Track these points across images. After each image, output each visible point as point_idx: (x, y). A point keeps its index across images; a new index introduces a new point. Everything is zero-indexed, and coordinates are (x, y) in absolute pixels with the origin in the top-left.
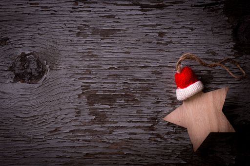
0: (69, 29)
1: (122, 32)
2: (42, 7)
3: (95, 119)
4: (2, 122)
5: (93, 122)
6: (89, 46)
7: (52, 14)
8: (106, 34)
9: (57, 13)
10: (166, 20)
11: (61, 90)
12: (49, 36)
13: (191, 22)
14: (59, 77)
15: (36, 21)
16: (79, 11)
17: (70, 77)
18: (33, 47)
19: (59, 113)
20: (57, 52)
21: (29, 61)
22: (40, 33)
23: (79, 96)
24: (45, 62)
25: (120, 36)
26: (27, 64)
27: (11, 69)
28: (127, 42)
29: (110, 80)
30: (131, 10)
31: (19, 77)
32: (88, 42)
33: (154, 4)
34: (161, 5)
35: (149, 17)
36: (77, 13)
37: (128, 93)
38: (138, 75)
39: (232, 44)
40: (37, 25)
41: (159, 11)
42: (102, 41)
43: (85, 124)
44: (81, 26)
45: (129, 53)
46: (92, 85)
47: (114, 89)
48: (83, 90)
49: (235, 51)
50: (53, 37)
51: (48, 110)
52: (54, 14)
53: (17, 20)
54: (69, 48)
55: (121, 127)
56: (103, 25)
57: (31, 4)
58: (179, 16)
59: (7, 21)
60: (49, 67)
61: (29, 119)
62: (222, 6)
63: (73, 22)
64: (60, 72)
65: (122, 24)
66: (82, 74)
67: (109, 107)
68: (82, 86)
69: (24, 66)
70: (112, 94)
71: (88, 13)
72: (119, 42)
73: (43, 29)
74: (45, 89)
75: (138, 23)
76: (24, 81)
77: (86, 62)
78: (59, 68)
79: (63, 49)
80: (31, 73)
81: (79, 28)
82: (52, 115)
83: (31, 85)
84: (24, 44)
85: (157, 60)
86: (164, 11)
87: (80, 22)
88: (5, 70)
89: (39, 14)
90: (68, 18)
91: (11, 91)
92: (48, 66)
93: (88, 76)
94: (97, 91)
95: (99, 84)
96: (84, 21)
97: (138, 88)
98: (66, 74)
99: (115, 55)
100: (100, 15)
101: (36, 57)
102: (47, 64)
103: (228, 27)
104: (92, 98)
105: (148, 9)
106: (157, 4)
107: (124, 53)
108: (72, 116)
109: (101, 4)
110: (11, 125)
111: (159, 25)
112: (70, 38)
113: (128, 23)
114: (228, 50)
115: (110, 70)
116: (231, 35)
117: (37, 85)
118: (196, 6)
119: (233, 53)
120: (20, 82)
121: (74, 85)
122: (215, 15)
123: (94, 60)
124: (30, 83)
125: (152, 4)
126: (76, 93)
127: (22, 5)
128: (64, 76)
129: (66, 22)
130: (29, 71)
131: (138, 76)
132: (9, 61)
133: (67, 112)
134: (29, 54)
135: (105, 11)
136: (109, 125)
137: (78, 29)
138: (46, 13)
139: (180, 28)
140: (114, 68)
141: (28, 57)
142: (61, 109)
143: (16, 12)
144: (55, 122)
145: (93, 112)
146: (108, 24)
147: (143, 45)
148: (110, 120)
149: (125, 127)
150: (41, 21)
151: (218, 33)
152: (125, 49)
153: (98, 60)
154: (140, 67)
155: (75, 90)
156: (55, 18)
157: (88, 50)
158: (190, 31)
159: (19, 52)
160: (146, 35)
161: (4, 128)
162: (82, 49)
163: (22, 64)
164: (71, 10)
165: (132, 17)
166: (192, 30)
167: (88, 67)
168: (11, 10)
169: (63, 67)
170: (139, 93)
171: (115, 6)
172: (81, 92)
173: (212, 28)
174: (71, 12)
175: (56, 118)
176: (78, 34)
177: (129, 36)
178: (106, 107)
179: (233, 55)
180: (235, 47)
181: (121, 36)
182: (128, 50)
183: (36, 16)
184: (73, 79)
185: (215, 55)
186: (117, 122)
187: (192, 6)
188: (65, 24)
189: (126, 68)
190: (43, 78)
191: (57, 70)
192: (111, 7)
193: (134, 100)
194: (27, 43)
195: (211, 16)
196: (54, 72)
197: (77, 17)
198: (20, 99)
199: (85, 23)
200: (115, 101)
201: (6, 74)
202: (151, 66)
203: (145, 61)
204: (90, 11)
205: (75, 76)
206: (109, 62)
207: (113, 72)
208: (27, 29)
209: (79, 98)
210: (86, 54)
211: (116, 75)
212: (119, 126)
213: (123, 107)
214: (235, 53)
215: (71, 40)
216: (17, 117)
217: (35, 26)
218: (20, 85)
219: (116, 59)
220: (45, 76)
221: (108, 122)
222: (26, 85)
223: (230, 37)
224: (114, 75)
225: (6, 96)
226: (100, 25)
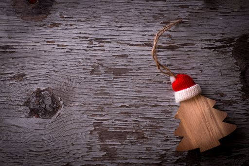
0: (83, 67)
1: (134, 71)
2: (58, 45)
3: (105, 155)
4: (16, 156)
5: (104, 158)
6: (102, 84)
7: (67, 52)
8: (119, 73)
9: (73, 51)
10: (177, 61)
11: (74, 126)
12: (63, 73)
13: (201, 63)
14: (72, 113)
15: (52, 58)
16: (93, 50)
17: (83, 113)
18: (48, 83)
19: (71, 148)
20: (71, 89)
21: (44, 97)
22: (56, 70)
23: (91, 132)
24: (60, 98)
25: (132, 76)
26: (42, 100)
27: (27, 104)
28: (139, 81)
29: (121, 117)
30: (143, 50)
31: (34, 112)
32: (101, 80)
33: (166, 45)
34: (173, 46)
35: (160, 58)
36: (91, 52)
37: (138, 131)
39: (239, 86)
40: (53, 62)
41: (170, 52)
42: (114, 80)
43: (96, 159)
44: (95, 64)
45: (140, 92)
46: (103, 122)
47: (125, 127)
48: (95, 126)
49: (243, 93)
50: (68, 74)
51: (61, 145)
52: (69, 52)
53: (34, 57)
54: (83, 86)
55: (131, 163)
56: (116, 64)
57: (48, 42)
58: (189, 57)
59: (24, 57)
60: (63, 103)
61: (42, 153)
62: (231, 48)
63: (87, 61)
64: (74, 109)
65: (134, 64)
66: (95, 111)
67: (120, 144)
68: (94, 123)
69: (39, 101)
70: (123, 131)
71: (102, 52)
72: (131, 81)
73: (59, 66)
74: (59, 124)
75: (149, 63)
76: (38, 116)
77: (99, 100)
78: (72, 105)
79: (77, 86)
80: (45, 109)
81: (92, 66)
82: (65, 150)
83: (45, 120)
84: (39, 80)
85: (167, 99)
86: (175, 52)
87: (94, 61)
88: (20, 105)
89: (55, 52)
90: (83, 57)
91: (25, 126)
92: (62, 102)
93: (100, 113)
94: (109, 127)
95: (111, 121)
96: (98, 60)
97: (148, 126)
98: (79, 111)
99: (127, 94)
100: (113, 54)
101: (50, 93)
102: (61, 100)
103: (236, 69)
104: (104, 134)
105: (160, 49)
106: (169, 45)
107: (135, 91)
108: (84, 151)
109: (115, 43)
110: (25, 158)
111: (170, 65)
112: (84, 76)
113: (141, 63)
114: (236, 92)
115: (122, 108)
116: (239, 77)
117: (51, 121)
118: (205, 48)
119: (241, 95)
120: (34, 117)
121: (86, 122)
122: (224, 58)
123: (107, 98)
124: (44, 118)
125: (163, 45)
126: (88, 129)
127: (39, 42)
128: (78, 112)
129: (81, 60)
130: (43, 106)
131: (148, 114)
132: (24, 96)
133: (79, 147)
134: (44, 91)
135: (119, 50)
136: (119, 161)
137: (92, 67)
138: (62, 50)
139: (191, 69)
140: (125, 106)
141: (43, 93)
142: (73, 145)
143: (33, 49)
144: (67, 157)
145: (104, 148)
146: (121, 63)
147: (154, 85)
148: (120, 156)
149: (134, 163)
150: (57, 59)
151: (227, 75)
152: (137, 88)
153: (110, 98)
154: (151, 105)
155: (87, 126)
156: (70, 56)
157: (101, 88)
158: (200, 72)
159: (35, 88)
160: (157, 75)
161: (18, 161)
162: (96, 87)
163: (37, 99)
164: (86, 48)
165: (144, 57)
166: (202, 71)
167: (101, 104)
168: (28, 47)
169: (77, 103)
170: (148, 131)
171: (129, 46)
172: (93, 129)
173: (221, 70)
174: (86, 50)
175: (68, 153)
176: (92, 72)
177: (141, 75)
178: (117, 144)
179: (241, 97)
180: (243, 89)
181: (133, 75)
182: (139, 89)
183: (52, 54)
184: (86, 116)
185: (223, 96)
186: (126, 159)
187: (202, 48)
188: (80, 63)
189: (137, 107)
190: (57, 114)
191: (71, 106)
192: (124, 47)
193: (143, 138)
194: (42, 80)
195: (220, 59)
196: (67, 109)
197: (91, 56)
198: (34, 134)
199: (99, 62)
200: (125, 138)
201: (21, 109)
202: (161, 105)
203: (156, 100)
204: (104, 50)
205: (88, 112)
206: (121, 100)
207: (124, 110)
208: (43, 66)
209: (91, 133)
210: (99, 92)
211: (127, 113)
212: (129, 163)
213: (133, 144)
214: (243, 94)
215: (85, 78)
216: (31, 151)
217: (51, 63)
218: (34, 120)
219: (128, 97)
220: (59, 112)
221: (118, 157)
222: (40, 120)
223: (238, 79)
224: (125, 113)
225: (21, 130)
226: (113, 64)
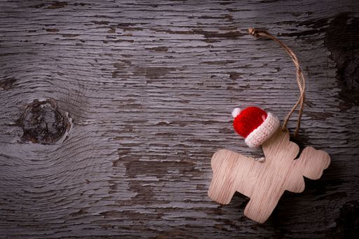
0: (101, 67)
1: (177, 71)
2: (64, 35)
3: (137, 197)
4: (5, 199)
5: (134, 201)
6: (130, 91)
7: (77, 45)
8: (154, 74)
9: (85, 43)
10: (242, 56)
11: (90, 154)
12: (72, 77)
13: (279, 58)
14: (87, 136)
15: (55, 55)
16: (116, 42)
17: (103, 135)
18: (50, 92)
19: (86, 187)
20: (84, 99)
21: (44, 113)
22: (61, 72)
23: (115, 163)
24: (67, 113)
25: (174, 78)
26: (41, 116)
27: (19, 123)
28: (185, 86)
29: (160, 141)
30: (190, 40)
31: (29, 135)
32: (128, 86)
33: (224, 32)
34: (235, 33)
35: (216, 51)
36: (113, 44)
37: (185, 160)
38: (199, 134)
39: (336, 91)
40: (56, 60)
41: (230, 42)
42: (148, 84)
43: (122, 203)
44: (120, 62)
45: (187, 102)
46: (133, 148)
47: (165, 154)
48: (120, 154)
49: (341, 101)
50: (79, 78)
51: (70, 183)
52: (81, 45)
53: (29, 53)
54: (102, 95)
55: (174, 209)
56: (150, 61)
57: (48, 30)
58: (259, 49)
59: (13, 54)
60: (73, 121)
61: (42, 195)
62: (322, 35)
63: (107, 57)
64: (88, 129)
65: (178, 61)
66: (120, 132)
67: (158, 180)
68: (119, 149)
69: (36, 119)
70: (162, 161)
71: (129, 44)
72: (173, 86)
73: (65, 67)
74: (67, 152)
75: (200, 59)
76: (36, 141)
77: (125, 115)
78: (87, 123)
79: (93, 96)
80: (46, 130)
81: (115, 65)
82: (75, 190)
83: (47, 147)
84: (37, 87)
85: (227, 113)
86: (239, 42)
87: (118, 57)
88: (10, 125)
89: (59, 45)
90: (101, 52)
91: (17, 155)
92: (70, 120)
93: (127, 135)
94: (141, 156)
95: (144, 147)
96: (123, 55)
97: (200, 153)
98: (97, 132)
99: (167, 105)
100: (146, 47)
101: (54, 107)
102: (69, 116)
103: (330, 65)
104: (134, 166)
105: (215, 38)
106: (229, 31)
107: (180, 101)
108: (105, 191)
109: (148, 30)
110: (17, 203)
111: (231, 62)
112: (102, 80)
113: (187, 59)
114: (330, 99)
115: (160, 127)
116: (336, 77)
117: (55, 147)
118: (283, 35)
119: (338, 104)
120: (30, 142)
121: (107, 148)
122: (313, 49)
123: (137, 112)
124: (45, 144)
125: (221, 32)
126: (109, 159)
127: (35, 31)
128: (94, 134)
129: (98, 57)
130: (44, 126)
132: (15, 111)
133: (97, 185)
134: (44, 103)
135: (154, 41)
136: (156, 206)
137: (115, 67)
138: (70, 43)
139: (262, 67)
140: (165, 123)
141: (42, 106)
142: (88, 182)
143: (26, 41)
144: (79, 201)
145: (134, 187)
146: (158, 60)
147: (208, 91)
148: (159, 198)
149: (179, 209)
150: (62, 55)
151: (316, 74)
152: (182, 97)
153: (143, 112)
154: (203, 122)
155: (109, 155)
156: (82, 51)
157: (129, 98)
158: (276, 71)
159: (31, 99)
160: (212, 77)
161: (7, 207)
162: (121, 96)
163: (33, 116)
164: (105, 39)
165: (192, 50)
166: (278, 69)
167: (128, 122)
168: (19, 39)
169: (93, 121)
170: (200, 160)
171: (169, 35)
172: (118, 158)
173: (307, 67)
174: (105, 42)
175: (82, 194)
176: (115, 75)
177: (187, 78)
178: (153, 180)
179: (338, 107)
180: (341, 95)
181: (177, 78)
182: (186, 98)
183: (55, 48)
184: (106, 139)
185: (310, 107)
186: (168, 202)
187: (278, 35)
188: (96, 60)
189: (182, 124)
190: (64, 137)
191: (84, 125)
192: (161, 35)
193: (193, 170)
194: (41, 87)
195: (306, 50)
196: (80, 129)
197: (112, 50)
198: (31, 167)
199: (125, 58)
200: (166, 172)
201: (11, 130)
202: (218, 122)
203: (211, 114)
204: (132, 41)
205: (109, 134)
206: (159, 114)
207: (164, 129)
208: (42, 66)
209: (114, 165)
210: (125, 103)
211: (168, 134)
212: (171, 208)
213: (177, 180)
214: (340, 103)
215: (104, 83)
216: (26, 192)
217: (53, 62)
218: (30, 146)
219: (170, 111)
220: (66, 134)
221: (155, 200)
222: (40, 147)
223: (334, 80)
224: (165, 134)
225: (11, 162)
226: (146, 61)
